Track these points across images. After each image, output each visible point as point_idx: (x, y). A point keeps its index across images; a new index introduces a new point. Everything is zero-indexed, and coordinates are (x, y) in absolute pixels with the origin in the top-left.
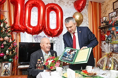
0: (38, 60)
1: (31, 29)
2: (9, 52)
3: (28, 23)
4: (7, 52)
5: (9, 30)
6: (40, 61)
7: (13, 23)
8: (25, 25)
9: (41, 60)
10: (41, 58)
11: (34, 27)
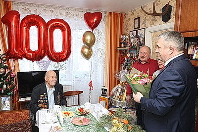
0: (41, 96)
1: (31, 54)
2: (6, 86)
3: (26, 48)
4: (5, 86)
5: (4, 59)
6: (42, 97)
7: (8, 48)
8: (23, 50)
9: (44, 96)
10: (45, 94)
11: (34, 52)
